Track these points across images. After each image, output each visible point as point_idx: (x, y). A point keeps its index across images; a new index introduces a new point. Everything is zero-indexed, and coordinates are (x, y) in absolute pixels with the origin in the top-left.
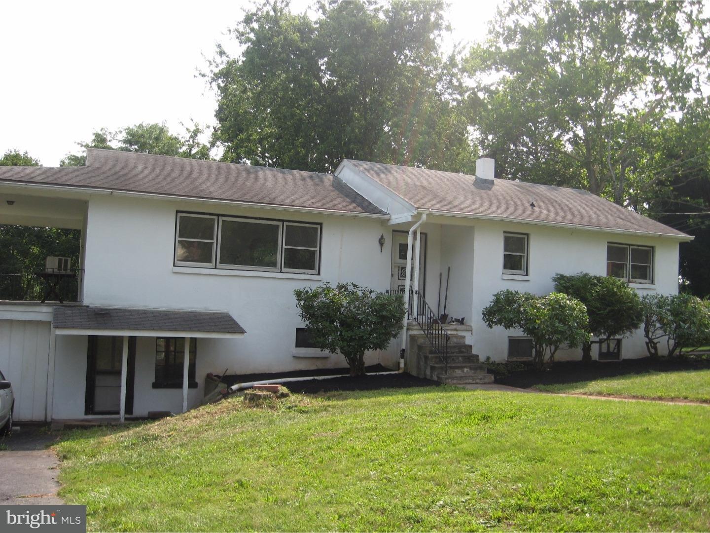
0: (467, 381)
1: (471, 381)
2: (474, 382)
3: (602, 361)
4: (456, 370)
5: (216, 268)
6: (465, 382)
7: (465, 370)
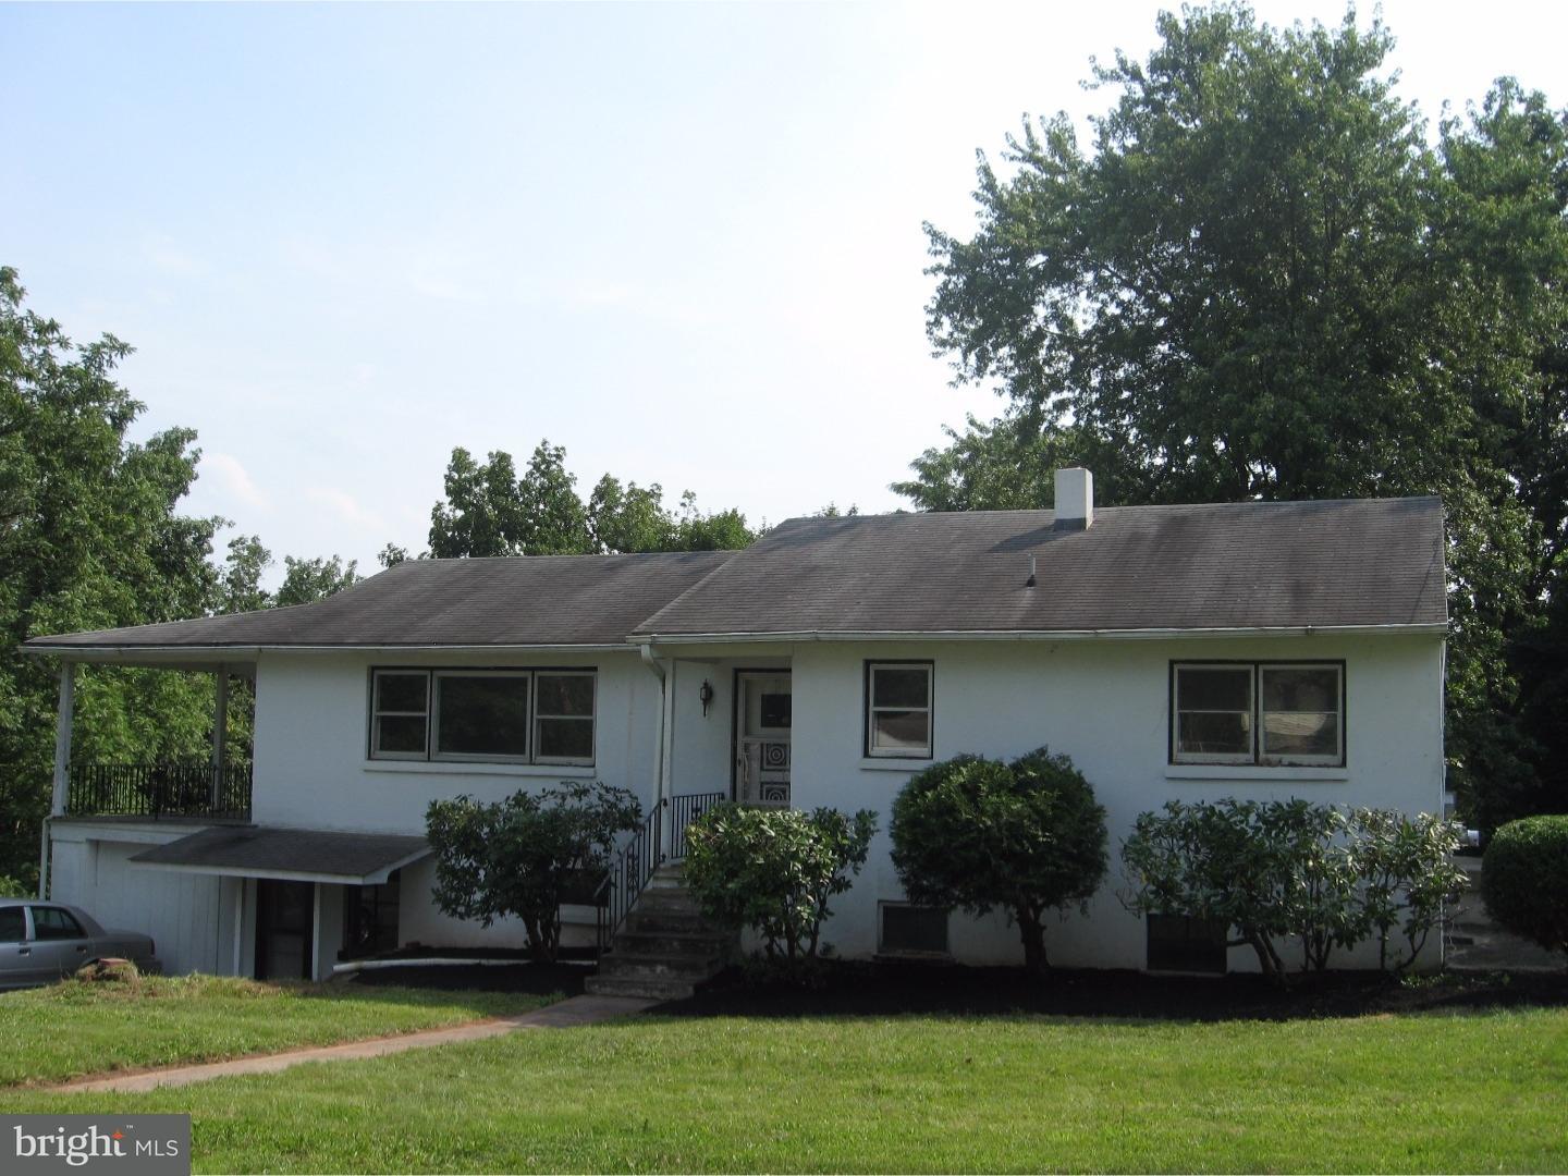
0: (633, 992)
1: (641, 992)
2: (648, 995)
3: (1155, 973)
4: (640, 968)
5: (429, 760)
6: (628, 992)
7: (659, 969)
